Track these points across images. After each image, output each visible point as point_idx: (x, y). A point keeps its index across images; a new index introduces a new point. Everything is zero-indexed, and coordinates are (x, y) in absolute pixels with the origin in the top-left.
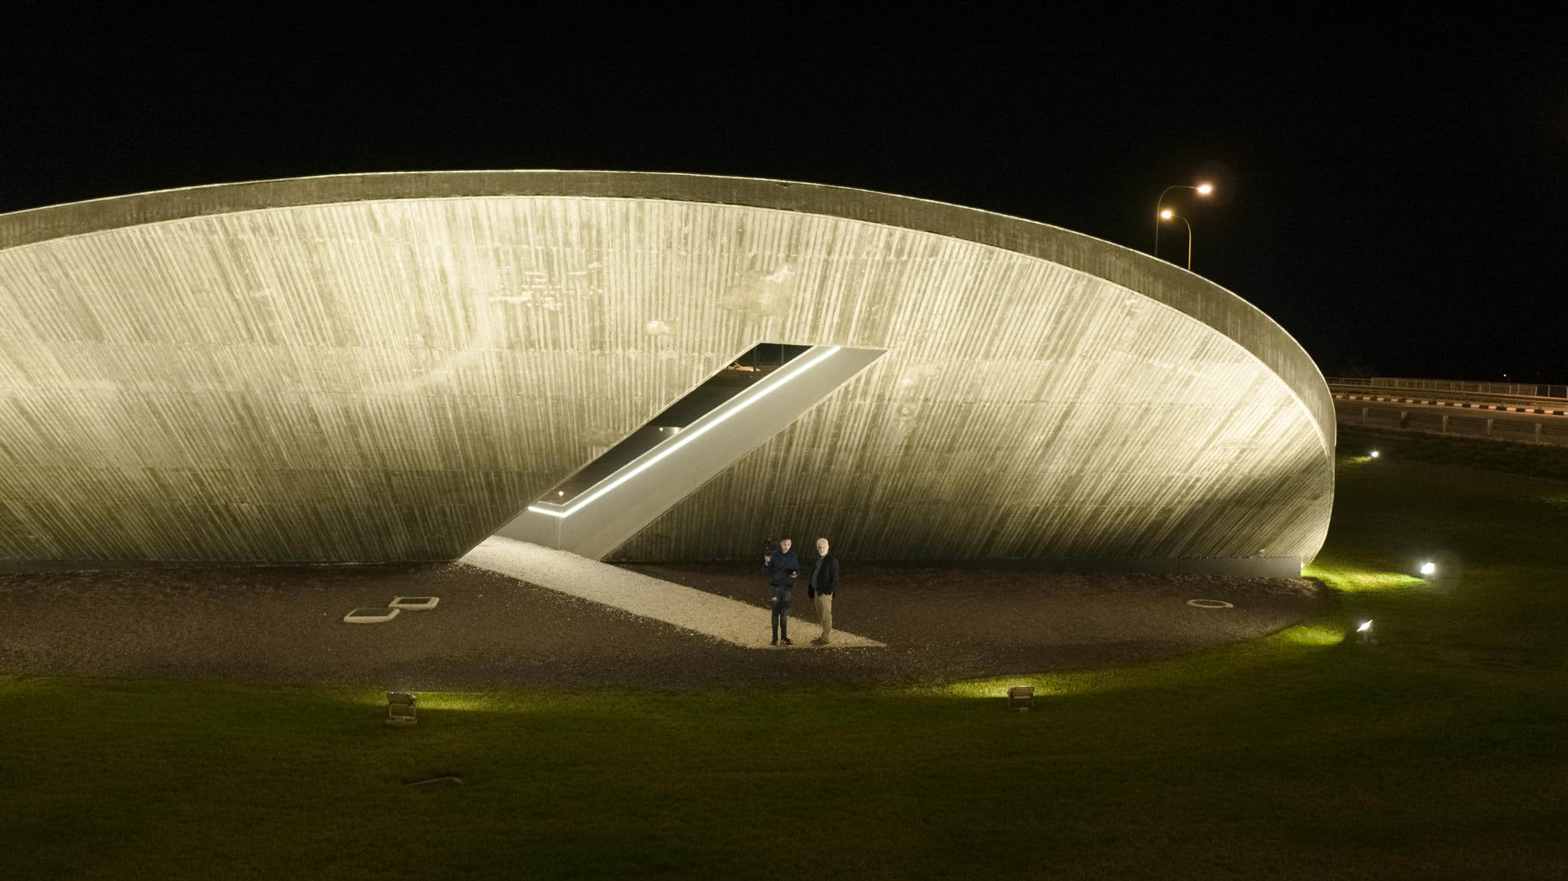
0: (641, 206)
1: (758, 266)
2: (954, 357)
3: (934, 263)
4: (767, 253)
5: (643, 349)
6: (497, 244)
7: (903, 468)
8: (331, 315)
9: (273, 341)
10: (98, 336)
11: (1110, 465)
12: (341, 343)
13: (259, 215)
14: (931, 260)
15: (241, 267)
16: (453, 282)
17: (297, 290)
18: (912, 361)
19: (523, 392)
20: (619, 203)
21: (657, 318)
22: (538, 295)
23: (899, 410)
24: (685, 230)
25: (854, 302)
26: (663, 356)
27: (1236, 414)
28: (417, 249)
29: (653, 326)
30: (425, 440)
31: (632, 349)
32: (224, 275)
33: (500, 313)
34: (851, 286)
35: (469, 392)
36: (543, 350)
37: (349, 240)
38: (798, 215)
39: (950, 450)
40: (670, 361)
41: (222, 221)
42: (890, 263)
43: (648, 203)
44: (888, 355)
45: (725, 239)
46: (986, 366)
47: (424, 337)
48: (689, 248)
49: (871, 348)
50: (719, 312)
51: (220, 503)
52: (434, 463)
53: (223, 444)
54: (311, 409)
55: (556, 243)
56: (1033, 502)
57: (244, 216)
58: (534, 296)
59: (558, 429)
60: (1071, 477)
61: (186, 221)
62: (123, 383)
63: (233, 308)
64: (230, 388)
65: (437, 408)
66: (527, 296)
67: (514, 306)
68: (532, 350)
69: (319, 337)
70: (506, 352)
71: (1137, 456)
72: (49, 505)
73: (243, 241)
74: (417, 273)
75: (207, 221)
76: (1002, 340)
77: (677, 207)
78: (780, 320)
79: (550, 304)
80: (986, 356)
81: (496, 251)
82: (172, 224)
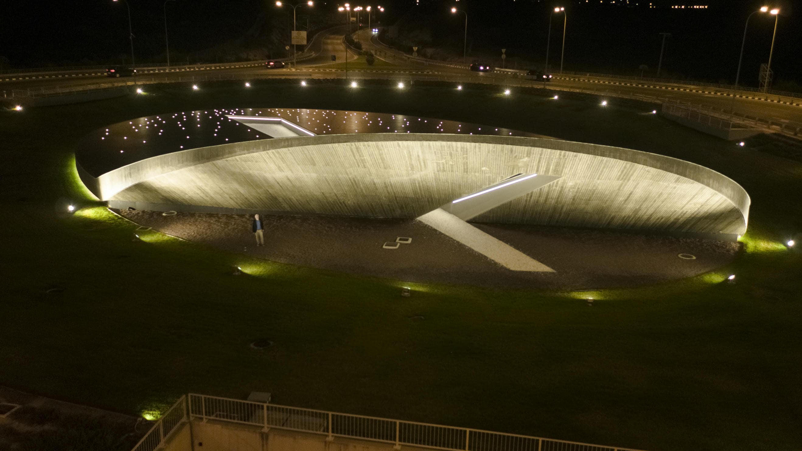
0: (480, 145)
1: (517, 157)
2: (587, 179)
3: (576, 159)
4: (520, 155)
5: (480, 173)
6: (435, 150)
7: (573, 204)
8: (383, 163)
9: (365, 167)
10: (314, 164)
11: (651, 206)
12: (385, 168)
13: (366, 143)
14: (575, 158)
15: (359, 153)
16: (421, 157)
17: (374, 157)
18: (572, 179)
19: (441, 181)
20: (473, 144)
21: (485, 167)
22: (447, 161)
23: (569, 190)
24: (494, 150)
25: (550, 166)
26: (487, 175)
27: (696, 196)
28: (411, 151)
29: (484, 169)
30: (409, 190)
31: (477, 173)
32: (353, 154)
33: (435, 164)
34: (549, 162)
35: (424, 180)
36: (448, 172)
37: (391, 149)
38: (530, 148)
39: (589, 200)
40: (489, 177)
41: (355, 144)
42: (561, 158)
43: (482, 144)
44: (563, 178)
45: (507, 152)
46: (599, 181)
47: (411, 168)
48: (495, 153)
49: (557, 176)
50: (505, 167)
51: (342, 201)
52: (411, 195)
53: (345, 188)
54: (374, 182)
55: (453, 150)
56: (623, 214)
57: (362, 143)
58: (446, 161)
59: (452, 190)
60: (636, 209)
61: (345, 144)
62: (319, 174)
63: (355, 161)
64: (350, 176)
65: (413, 183)
66: (444, 161)
67: (440, 163)
68: (444, 172)
69: (379, 167)
70: (436, 172)
71: (661, 205)
72: (290, 199)
73: (360, 148)
74: (410, 155)
75: (351, 144)
76: (603, 176)
77: (491, 146)
78: (526, 169)
79: (451, 163)
80: (598, 179)
81: (435, 152)
82: (341, 144)
